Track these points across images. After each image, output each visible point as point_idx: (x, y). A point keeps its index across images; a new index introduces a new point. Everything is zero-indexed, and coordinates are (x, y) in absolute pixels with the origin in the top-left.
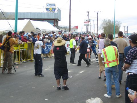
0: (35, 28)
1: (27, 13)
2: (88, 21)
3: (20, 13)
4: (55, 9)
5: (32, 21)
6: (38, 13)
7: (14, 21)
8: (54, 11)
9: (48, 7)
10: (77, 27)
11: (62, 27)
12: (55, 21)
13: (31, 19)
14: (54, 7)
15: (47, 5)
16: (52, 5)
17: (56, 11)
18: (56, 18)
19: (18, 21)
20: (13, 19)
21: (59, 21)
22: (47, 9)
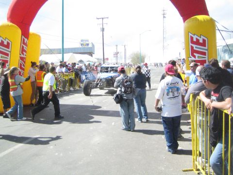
2: (117, 53)
4: (88, 44)
5: (75, 55)
7: (61, 55)
9: (82, 43)
10: (107, 59)
14: (87, 43)
15: (82, 41)
16: (86, 41)
21: (93, 54)
22: (81, 45)
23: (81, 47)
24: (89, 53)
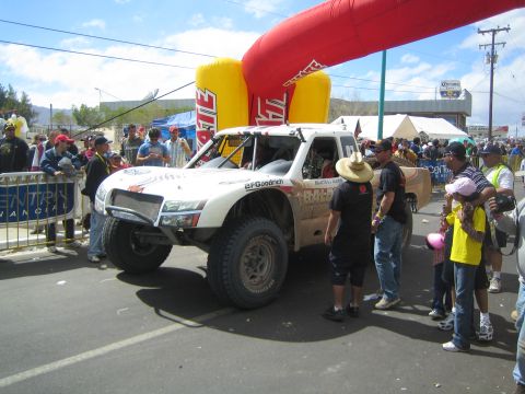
0: (419, 131)
1: (403, 102)
3: (389, 103)
4: (458, 93)
5: (413, 119)
6: (424, 102)
7: (377, 117)
8: (458, 96)
9: (444, 89)
10: (506, 129)
11: (475, 128)
12: (458, 117)
13: (410, 114)
14: (456, 88)
15: (444, 84)
16: (454, 84)
17: (462, 97)
18: (461, 110)
19: (386, 118)
20: (376, 114)
21: (468, 115)
22: (442, 93)
23: (439, 97)
24: (457, 113)
